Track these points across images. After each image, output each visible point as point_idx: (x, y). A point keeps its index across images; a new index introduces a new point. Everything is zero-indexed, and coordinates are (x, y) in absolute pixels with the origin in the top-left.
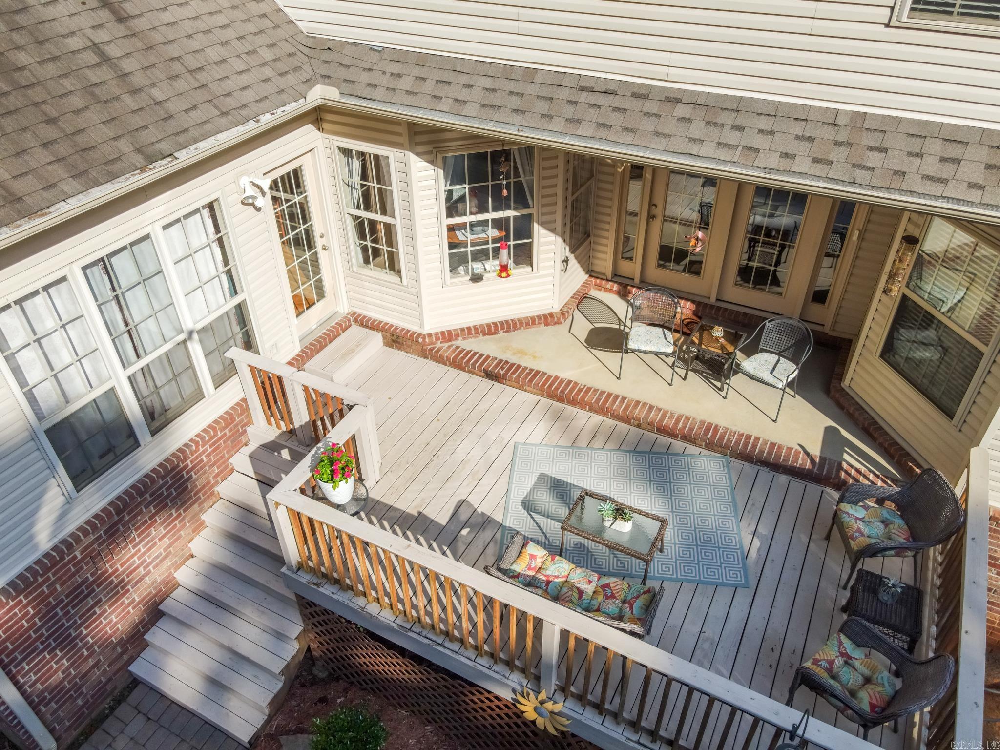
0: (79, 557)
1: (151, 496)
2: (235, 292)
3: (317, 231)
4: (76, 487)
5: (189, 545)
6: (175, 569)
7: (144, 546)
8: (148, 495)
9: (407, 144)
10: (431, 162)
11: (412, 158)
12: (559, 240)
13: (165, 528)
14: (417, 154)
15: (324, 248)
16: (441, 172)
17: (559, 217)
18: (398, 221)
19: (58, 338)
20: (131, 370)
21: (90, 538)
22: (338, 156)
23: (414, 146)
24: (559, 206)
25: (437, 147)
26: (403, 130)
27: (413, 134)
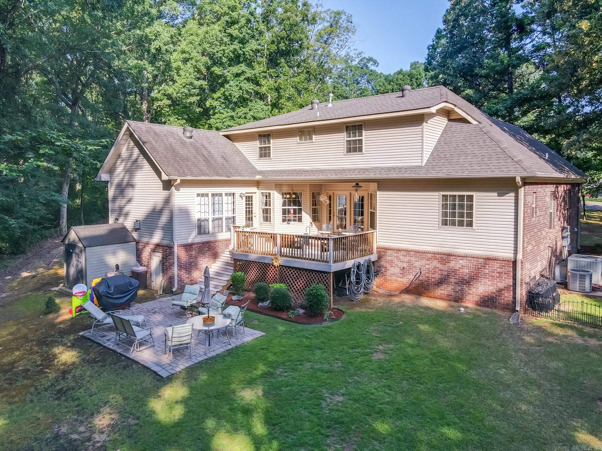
0: (194, 248)
2: (234, 214)
3: (254, 212)
4: (198, 234)
7: (204, 257)
8: (208, 245)
9: (274, 188)
10: (279, 194)
11: (275, 192)
12: (308, 216)
13: (209, 256)
15: (255, 216)
16: (281, 196)
17: (308, 210)
18: (271, 208)
20: (213, 217)
21: (197, 245)
22: (261, 195)
23: (276, 190)
24: (308, 208)
25: (281, 190)
26: (274, 186)
27: (276, 187)
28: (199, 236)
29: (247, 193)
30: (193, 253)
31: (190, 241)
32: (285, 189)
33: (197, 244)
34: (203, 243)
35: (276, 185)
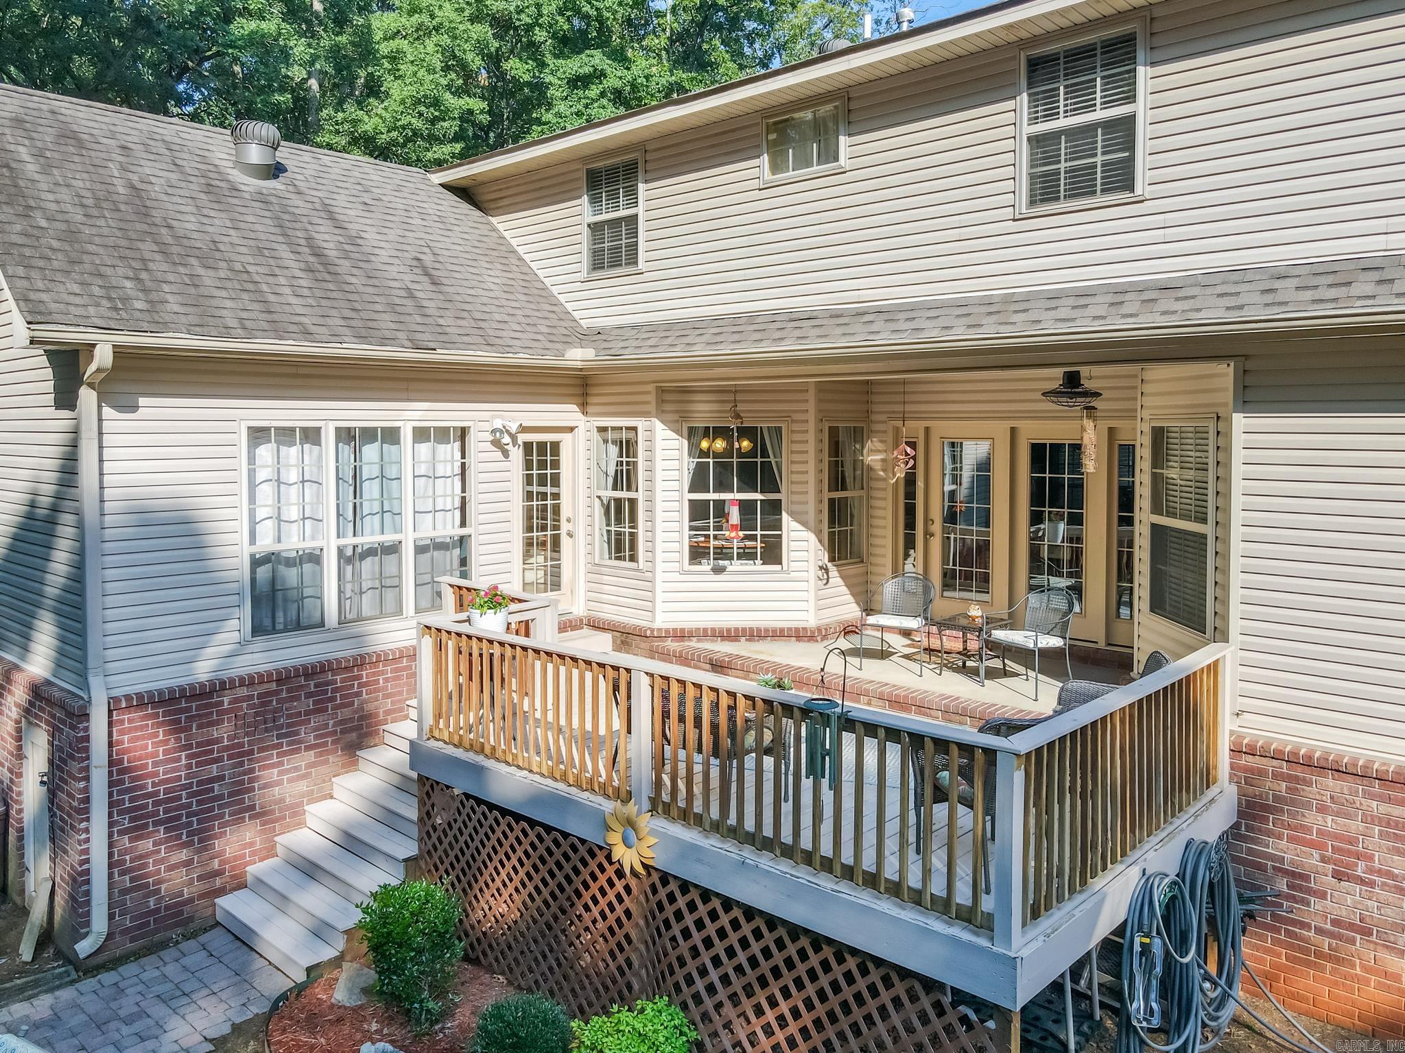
0: (226, 706)
1: (316, 686)
2: (463, 524)
3: (565, 512)
4: (253, 632)
5: (333, 779)
6: (309, 800)
7: (289, 744)
8: (312, 683)
9: (652, 407)
10: (676, 432)
11: (658, 425)
12: (812, 537)
13: (316, 737)
14: (662, 422)
15: (570, 535)
16: (686, 442)
17: (811, 508)
18: (640, 496)
19: (294, 492)
20: (342, 542)
21: (244, 692)
22: (596, 436)
23: (660, 413)
24: (811, 497)
25: (684, 416)
26: (652, 398)
27: (661, 401)
28: (261, 643)
29: (524, 429)
30: (224, 732)
31: (203, 670)
32: (705, 412)
33: (249, 681)
34: (284, 678)
35: (661, 391)
